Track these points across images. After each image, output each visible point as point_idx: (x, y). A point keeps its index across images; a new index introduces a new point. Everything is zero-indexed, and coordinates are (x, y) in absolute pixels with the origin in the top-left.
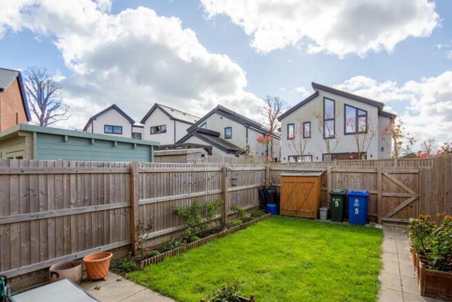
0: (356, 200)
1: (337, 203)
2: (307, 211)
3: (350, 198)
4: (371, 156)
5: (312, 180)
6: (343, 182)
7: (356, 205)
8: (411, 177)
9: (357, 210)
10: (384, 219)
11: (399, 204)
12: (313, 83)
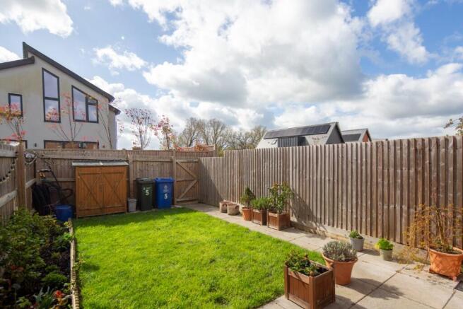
0: (166, 187)
1: (147, 191)
2: (116, 205)
3: (160, 185)
4: (104, 147)
5: (121, 169)
6: (144, 171)
7: (166, 191)
8: (194, 164)
9: (166, 195)
10: (179, 200)
11: (187, 186)
12: (24, 43)
